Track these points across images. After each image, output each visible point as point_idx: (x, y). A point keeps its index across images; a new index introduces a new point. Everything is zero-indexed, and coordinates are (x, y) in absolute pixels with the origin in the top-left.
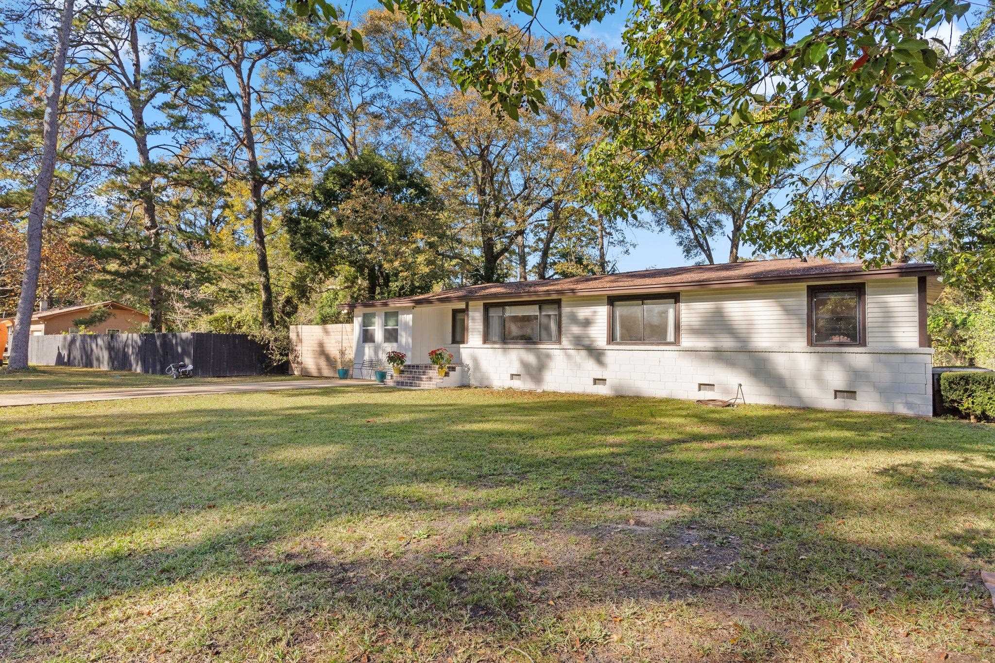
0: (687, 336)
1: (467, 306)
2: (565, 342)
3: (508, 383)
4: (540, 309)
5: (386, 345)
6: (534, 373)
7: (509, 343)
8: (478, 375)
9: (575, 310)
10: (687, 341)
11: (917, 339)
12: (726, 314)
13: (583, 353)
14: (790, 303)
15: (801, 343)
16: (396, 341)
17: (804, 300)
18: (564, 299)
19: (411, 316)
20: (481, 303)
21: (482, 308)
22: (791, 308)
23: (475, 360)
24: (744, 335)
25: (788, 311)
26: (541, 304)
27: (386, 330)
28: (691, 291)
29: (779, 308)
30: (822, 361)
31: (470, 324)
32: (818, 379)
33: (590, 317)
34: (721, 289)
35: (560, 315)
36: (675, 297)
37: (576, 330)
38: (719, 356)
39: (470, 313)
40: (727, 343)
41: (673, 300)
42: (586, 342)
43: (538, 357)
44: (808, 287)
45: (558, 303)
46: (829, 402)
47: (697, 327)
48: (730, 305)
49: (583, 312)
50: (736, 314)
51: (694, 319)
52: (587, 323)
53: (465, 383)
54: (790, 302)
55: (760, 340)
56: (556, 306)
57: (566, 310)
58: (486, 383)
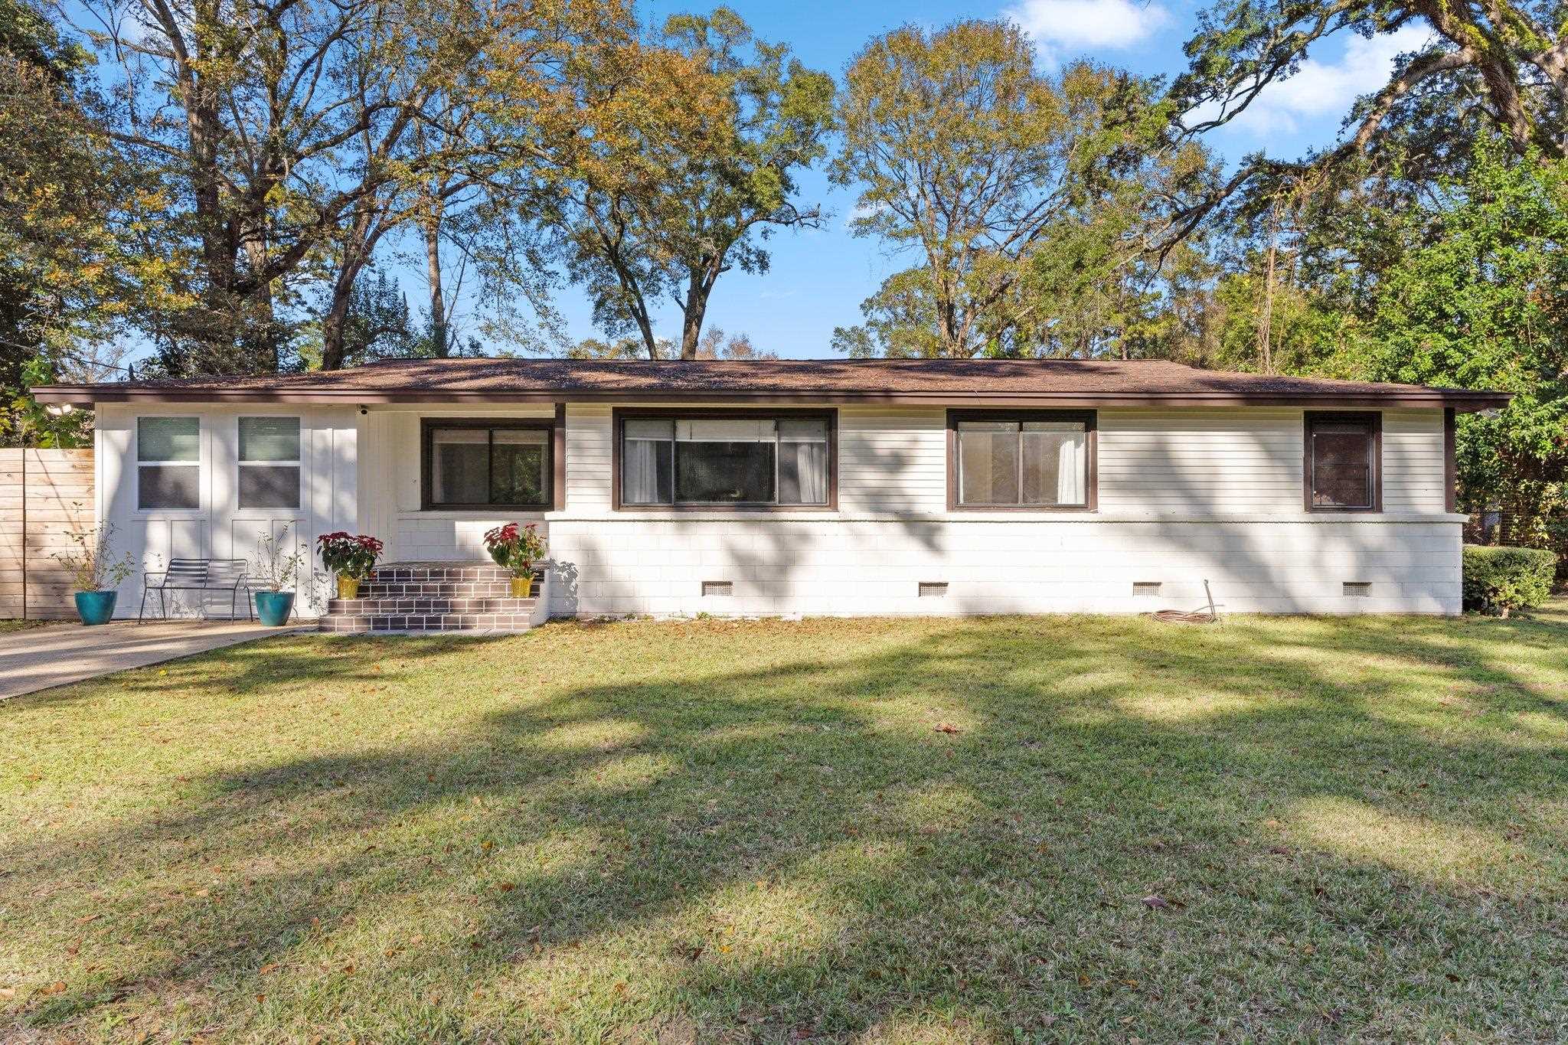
0: (1110, 493)
1: (561, 411)
2: (846, 504)
3: (694, 604)
4: (777, 428)
5: (247, 513)
6: (766, 576)
7: (691, 509)
8: (598, 588)
9: (867, 434)
10: (1109, 504)
11: (1442, 501)
12: (1174, 455)
13: (895, 529)
14: (1275, 440)
15: (1292, 508)
16: (293, 502)
17: (1299, 437)
18: (844, 409)
19: (351, 434)
20: (608, 407)
21: (610, 418)
22: (1274, 447)
23: (590, 552)
24: (1204, 493)
25: (1272, 453)
26: (779, 417)
27: (242, 469)
28: (1127, 409)
29: (1256, 447)
30: (1323, 536)
31: (570, 460)
32: (1318, 565)
33: (904, 453)
34: (1186, 409)
35: (832, 446)
36: (1087, 419)
37: (872, 478)
38: (1167, 530)
39: (570, 433)
40: (1176, 507)
41: (1081, 425)
42: (897, 504)
43: (778, 538)
44: (1306, 413)
45: (828, 419)
46: (1334, 602)
47: (1123, 478)
48: (1179, 439)
49: (889, 440)
50: (1192, 455)
51: (1118, 462)
52: (897, 462)
53: (564, 607)
54: (1276, 436)
55: (1228, 500)
56: (821, 425)
57: (846, 435)
58: (625, 607)
